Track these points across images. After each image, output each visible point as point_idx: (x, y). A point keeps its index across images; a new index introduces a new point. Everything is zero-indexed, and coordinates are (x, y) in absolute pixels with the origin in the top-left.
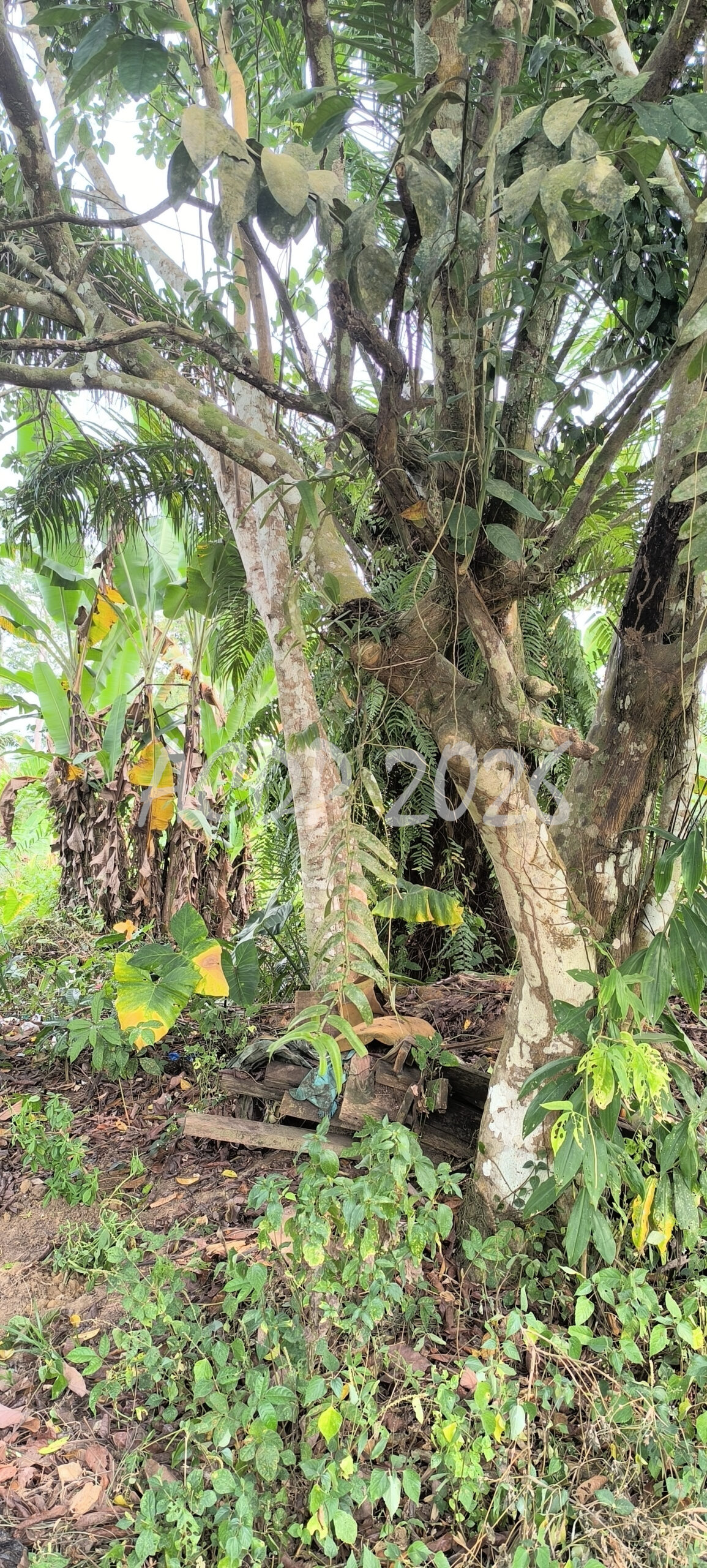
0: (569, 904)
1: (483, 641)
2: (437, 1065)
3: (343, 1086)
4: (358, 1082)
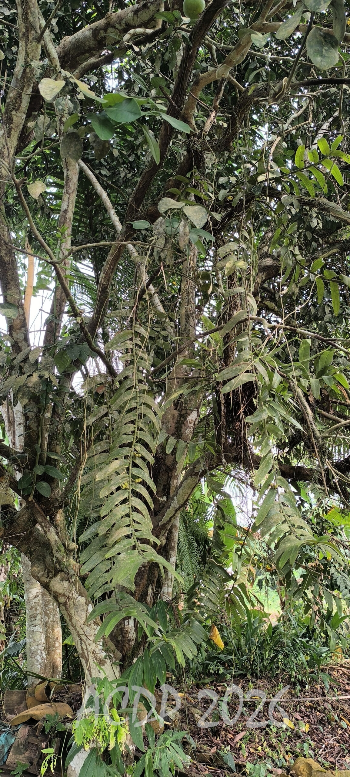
0: (103, 643)
1: (43, 527)
2: (55, 730)
3: (11, 746)
4: (20, 742)
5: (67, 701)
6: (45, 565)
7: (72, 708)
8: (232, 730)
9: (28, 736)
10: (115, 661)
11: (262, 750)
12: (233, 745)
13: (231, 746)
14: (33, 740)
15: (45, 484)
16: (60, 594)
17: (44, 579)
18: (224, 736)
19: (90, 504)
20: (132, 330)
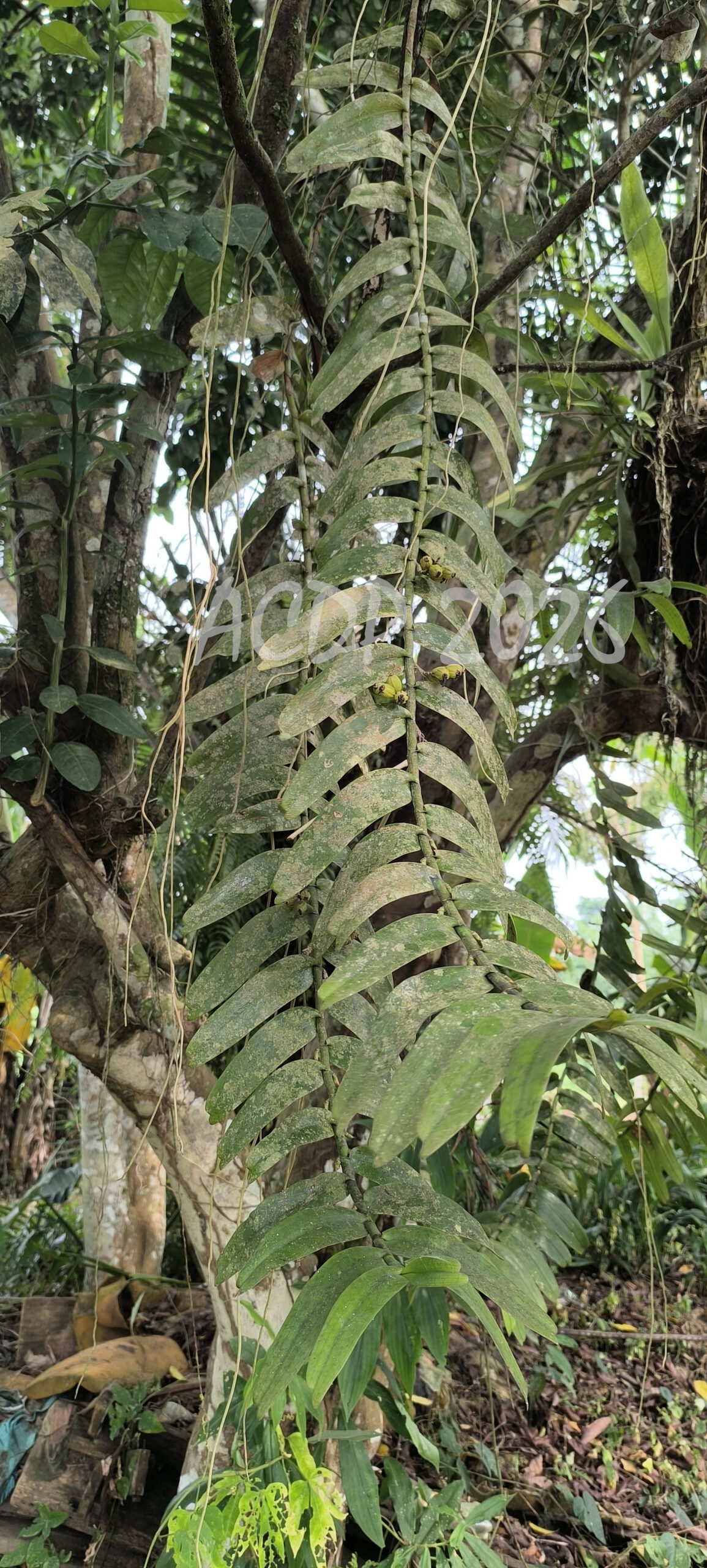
1: (80, 892)
2: (136, 1430)
3: (26, 1454)
4: (47, 1447)
5: (171, 1332)
6: (93, 1007)
7: (185, 1351)
8: (576, 1412)
9: (70, 1430)
10: (300, 1278)
11: (655, 1467)
12: (581, 1452)
13: (577, 1456)
14: (80, 1444)
15: (82, 751)
16: (141, 1093)
17: (90, 1050)
18: (556, 1425)
19: (230, 788)
20: (400, 94)
